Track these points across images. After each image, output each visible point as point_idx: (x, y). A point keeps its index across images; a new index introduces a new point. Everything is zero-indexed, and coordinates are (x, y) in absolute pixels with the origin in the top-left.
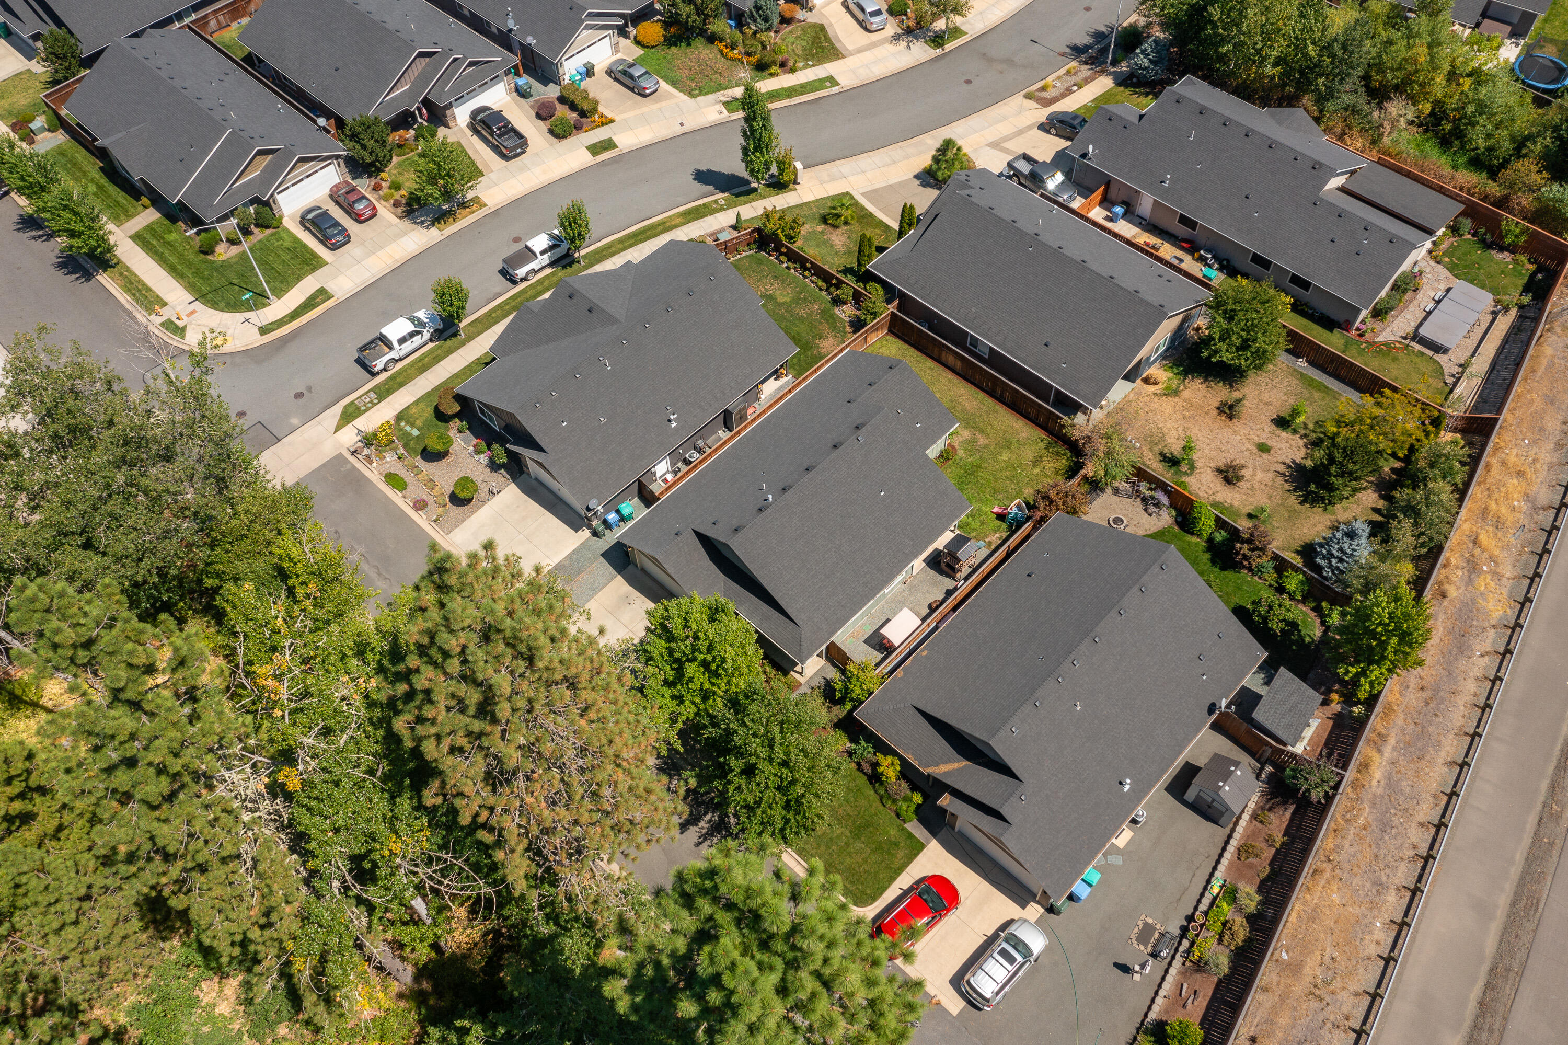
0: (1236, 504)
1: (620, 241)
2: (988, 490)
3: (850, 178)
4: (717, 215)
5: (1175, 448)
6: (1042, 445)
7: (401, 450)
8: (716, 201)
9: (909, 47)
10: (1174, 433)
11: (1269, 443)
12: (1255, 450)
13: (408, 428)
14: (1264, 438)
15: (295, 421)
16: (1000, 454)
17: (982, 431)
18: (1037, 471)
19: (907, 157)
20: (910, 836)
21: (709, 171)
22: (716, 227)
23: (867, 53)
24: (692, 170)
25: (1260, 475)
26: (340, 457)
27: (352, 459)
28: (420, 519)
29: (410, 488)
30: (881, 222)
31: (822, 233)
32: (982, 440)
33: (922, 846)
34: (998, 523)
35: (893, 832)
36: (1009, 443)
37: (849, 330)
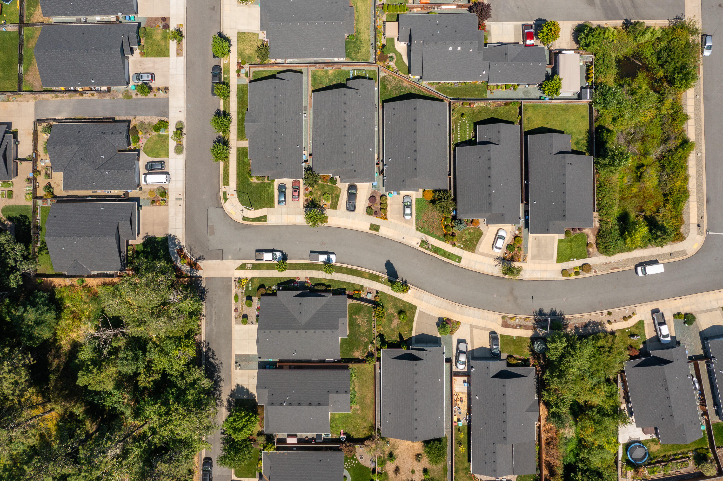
0: (390, 477)
1: (347, 269)
2: (346, 424)
3: (423, 302)
4: (378, 283)
5: (395, 453)
6: (370, 425)
7: (244, 291)
8: (382, 278)
9: (496, 266)
10: (400, 450)
11: (416, 472)
12: (411, 470)
13: (250, 285)
14: (416, 469)
15: (230, 257)
16: (359, 418)
17: (362, 410)
18: (361, 430)
19: (445, 309)
20: (255, 474)
21: (392, 264)
22: (373, 287)
23: (482, 257)
24: (387, 260)
25: (404, 476)
26: (231, 278)
27: (233, 281)
28: (233, 313)
29: (238, 303)
30: (412, 326)
31: (394, 316)
33: (255, 478)
34: (339, 433)
35: (253, 470)
36: (364, 418)
37: (366, 354)
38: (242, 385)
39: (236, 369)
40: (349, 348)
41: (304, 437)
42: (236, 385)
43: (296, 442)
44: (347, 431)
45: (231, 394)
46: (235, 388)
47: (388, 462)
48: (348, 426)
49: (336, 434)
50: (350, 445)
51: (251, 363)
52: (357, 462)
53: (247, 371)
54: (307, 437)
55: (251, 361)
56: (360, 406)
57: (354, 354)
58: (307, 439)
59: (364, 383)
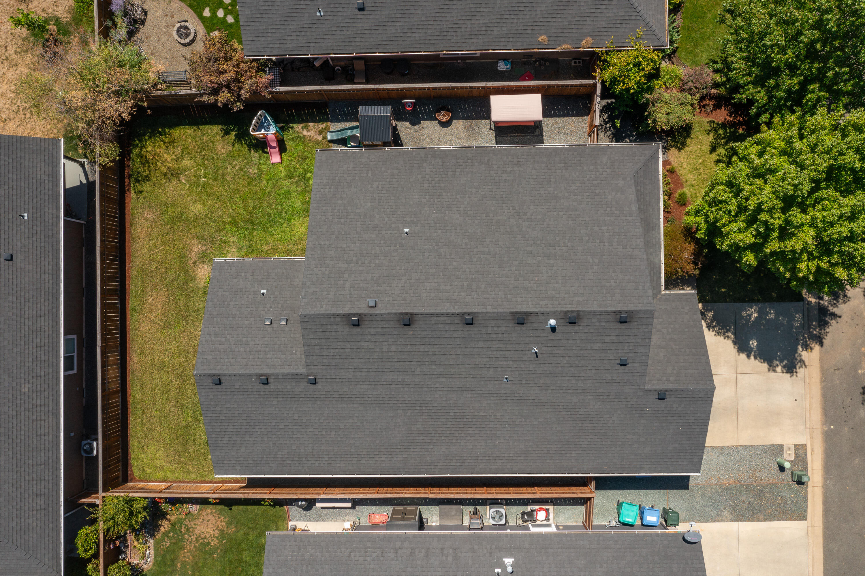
2: (257, 189)
6: (147, 187)
16: (197, 217)
17: (183, 258)
32: (196, 248)
34: (289, 145)
36: (175, 219)
37: (165, 526)
38: (772, 368)
39: (800, 449)
40: (246, 556)
41: (458, 125)
42: (801, 372)
43: (495, 101)
44: (255, 156)
45: (823, 324)
46: (805, 355)
47: (65, 17)
48: (251, 180)
49: (303, 139)
50: (215, 92)
51: (724, 480)
52: (207, 13)
53: (745, 440)
54: (445, 124)
55: (726, 489)
56: (191, 278)
57: (221, 524)
58: (444, 116)
59: (176, 384)
